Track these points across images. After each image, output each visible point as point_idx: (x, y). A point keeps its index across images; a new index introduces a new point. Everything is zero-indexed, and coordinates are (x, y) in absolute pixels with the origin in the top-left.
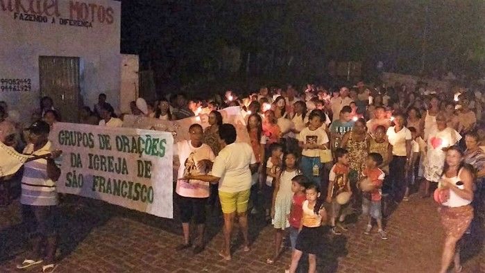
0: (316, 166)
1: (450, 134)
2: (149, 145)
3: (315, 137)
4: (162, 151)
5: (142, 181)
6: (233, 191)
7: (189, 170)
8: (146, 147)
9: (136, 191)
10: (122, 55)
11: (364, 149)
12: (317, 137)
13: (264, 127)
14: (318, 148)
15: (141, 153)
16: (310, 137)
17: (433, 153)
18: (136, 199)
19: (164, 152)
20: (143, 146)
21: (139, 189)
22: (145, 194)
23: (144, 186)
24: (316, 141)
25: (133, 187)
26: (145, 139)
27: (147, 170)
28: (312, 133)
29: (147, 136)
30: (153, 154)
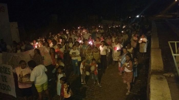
0: (76, 63)
1: (119, 46)
2: (4, 69)
3: (75, 53)
4: (9, 72)
5: (4, 83)
7: (21, 78)
8: (4, 70)
9: (3, 87)
11: (91, 55)
14: (76, 56)
15: (2, 72)
16: (73, 53)
17: (115, 52)
18: (4, 89)
19: (10, 73)
20: (2, 70)
22: (7, 88)
23: (6, 85)
24: (75, 54)
25: (2, 85)
26: (3, 67)
27: (6, 79)
28: (74, 51)
29: (3, 66)
30: (6, 73)
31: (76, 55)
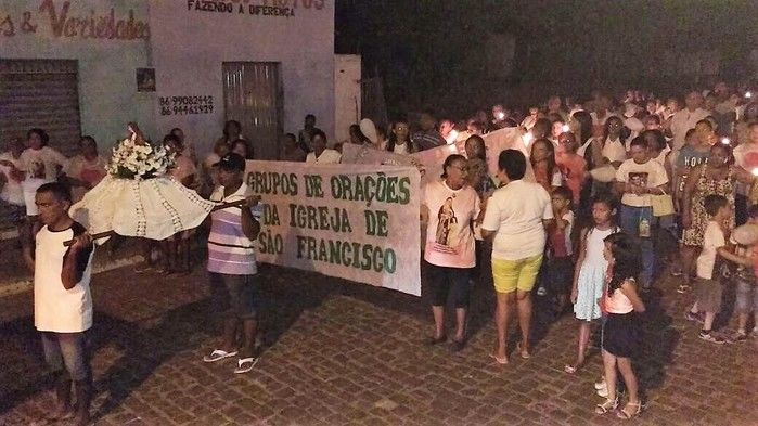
0: (645, 222)
2: (382, 186)
3: (644, 175)
4: (403, 196)
5: (373, 241)
6: (514, 258)
7: (446, 224)
8: (378, 190)
9: (366, 256)
10: (336, 57)
12: (647, 174)
13: (558, 160)
14: (649, 192)
15: (370, 200)
16: (636, 174)
18: (367, 268)
19: (408, 195)
20: (372, 189)
21: (370, 253)
22: (380, 261)
23: (378, 249)
24: (645, 181)
25: (361, 249)
26: (376, 178)
27: (382, 225)
28: (640, 168)
29: (379, 173)
30: (390, 200)
31: (649, 186)
